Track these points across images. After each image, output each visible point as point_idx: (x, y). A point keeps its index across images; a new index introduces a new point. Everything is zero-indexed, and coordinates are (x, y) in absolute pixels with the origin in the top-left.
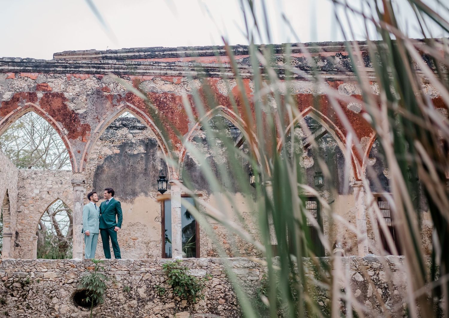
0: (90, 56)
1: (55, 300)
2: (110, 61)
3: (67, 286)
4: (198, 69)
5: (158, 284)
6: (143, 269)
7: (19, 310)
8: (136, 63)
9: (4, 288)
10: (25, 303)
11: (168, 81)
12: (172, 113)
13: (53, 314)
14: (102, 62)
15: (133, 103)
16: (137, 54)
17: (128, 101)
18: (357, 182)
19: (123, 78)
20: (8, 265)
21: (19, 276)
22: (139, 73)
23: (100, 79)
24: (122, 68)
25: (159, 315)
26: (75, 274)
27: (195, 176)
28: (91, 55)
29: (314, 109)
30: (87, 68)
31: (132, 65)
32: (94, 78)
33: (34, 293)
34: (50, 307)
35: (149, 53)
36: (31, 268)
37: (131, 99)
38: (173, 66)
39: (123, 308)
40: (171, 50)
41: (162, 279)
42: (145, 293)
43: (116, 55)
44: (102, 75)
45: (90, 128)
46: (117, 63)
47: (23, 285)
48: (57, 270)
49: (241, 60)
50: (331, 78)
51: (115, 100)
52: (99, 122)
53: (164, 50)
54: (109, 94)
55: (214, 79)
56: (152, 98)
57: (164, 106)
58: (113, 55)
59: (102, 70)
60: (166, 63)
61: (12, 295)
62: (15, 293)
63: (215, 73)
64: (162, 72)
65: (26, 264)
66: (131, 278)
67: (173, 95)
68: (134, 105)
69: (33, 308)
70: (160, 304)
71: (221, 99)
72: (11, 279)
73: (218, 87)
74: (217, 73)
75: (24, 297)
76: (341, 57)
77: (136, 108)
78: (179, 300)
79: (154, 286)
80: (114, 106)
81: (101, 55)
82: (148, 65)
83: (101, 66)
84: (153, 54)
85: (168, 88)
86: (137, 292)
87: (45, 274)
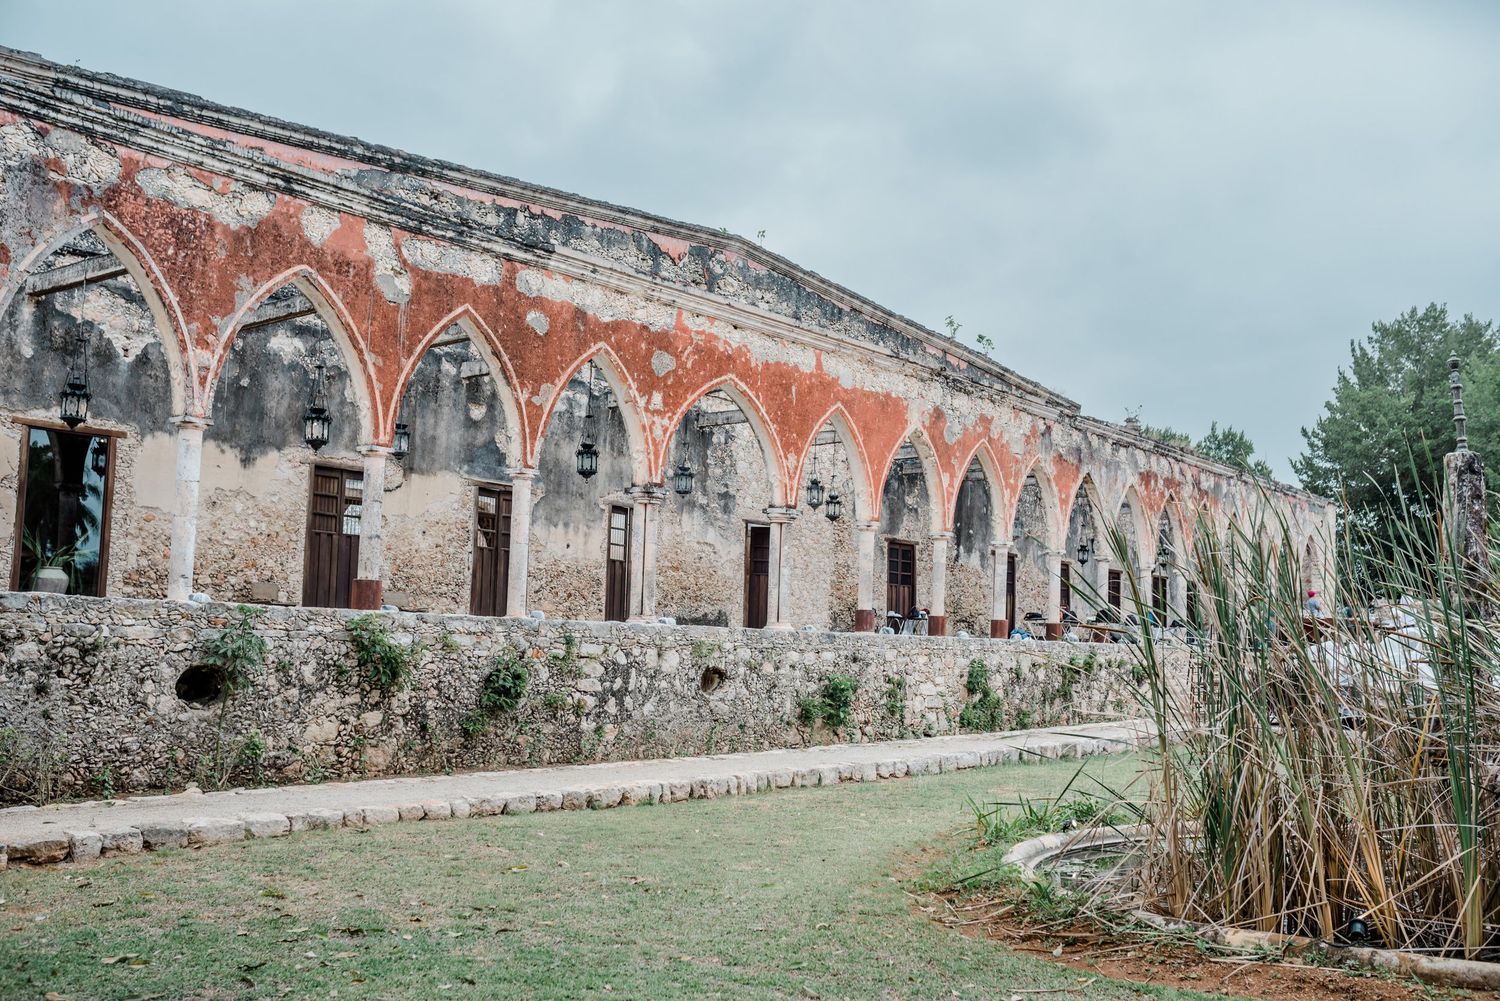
0: (25, 69)
1: (149, 686)
2: (78, 99)
3: (175, 656)
4: (272, 170)
5: (336, 658)
6: (312, 628)
7: (74, 707)
8: (140, 120)
9: (44, 658)
10: (86, 691)
11: (200, 182)
12: (205, 259)
13: (142, 715)
14: (58, 95)
15: (120, 216)
16: (140, 97)
17: (108, 208)
18: (524, 470)
19: (100, 148)
20: (52, 607)
21: (78, 634)
22: (140, 145)
23: (41, 134)
24: (102, 123)
25: (333, 718)
26: (190, 634)
27: (114, 385)
28: (28, 65)
29: (473, 312)
30: (14, 97)
31: (128, 121)
32: (28, 130)
33: (106, 669)
34: (138, 699)
35: (169, 103)
36: (101, 616)
37: (116, 206)
38: (220, 150)
39: (274, 703)
40: (219, 109)
41: (344, 650)
42: (313, 674)
43: (89, 84)
44: (48, 126)
45: (8, 257)
46: (94, 107)
47: (85, 652)
48: (155, 623)
49: (354, 173)
50: (507, 255)
51: (77, 199)
52: (33, 245)
53: (203, 107)
54: (63, 178)
55: (298, 201)
56: (163, 215)
57: (189, 241)
58: (82, 83)
59: (52, 114)
60: (206, 138)
61: (60, 674)
62: (66, 670)
63: (303, 189)
64: (194, 157)
65: (91, 606)
66: (290, 644)
67: (209, 217)
68: (122, 222)
69: (103, 702)
70: (337, 696)
71: (308, 251)
72: (60, 638)
73: (304, 222)
74: (308, 191)
75: (86, 678)
76: (527, 214)
77: (124, 230)
78: (368, 689)
79: (330, 662)
80: (72, 212)
81: (52, 75)
82: (163, 132)
83: (52, 102)
84: (177, 107)
85: (198, 197)
86: (299, 673)
87: (129, 629)
